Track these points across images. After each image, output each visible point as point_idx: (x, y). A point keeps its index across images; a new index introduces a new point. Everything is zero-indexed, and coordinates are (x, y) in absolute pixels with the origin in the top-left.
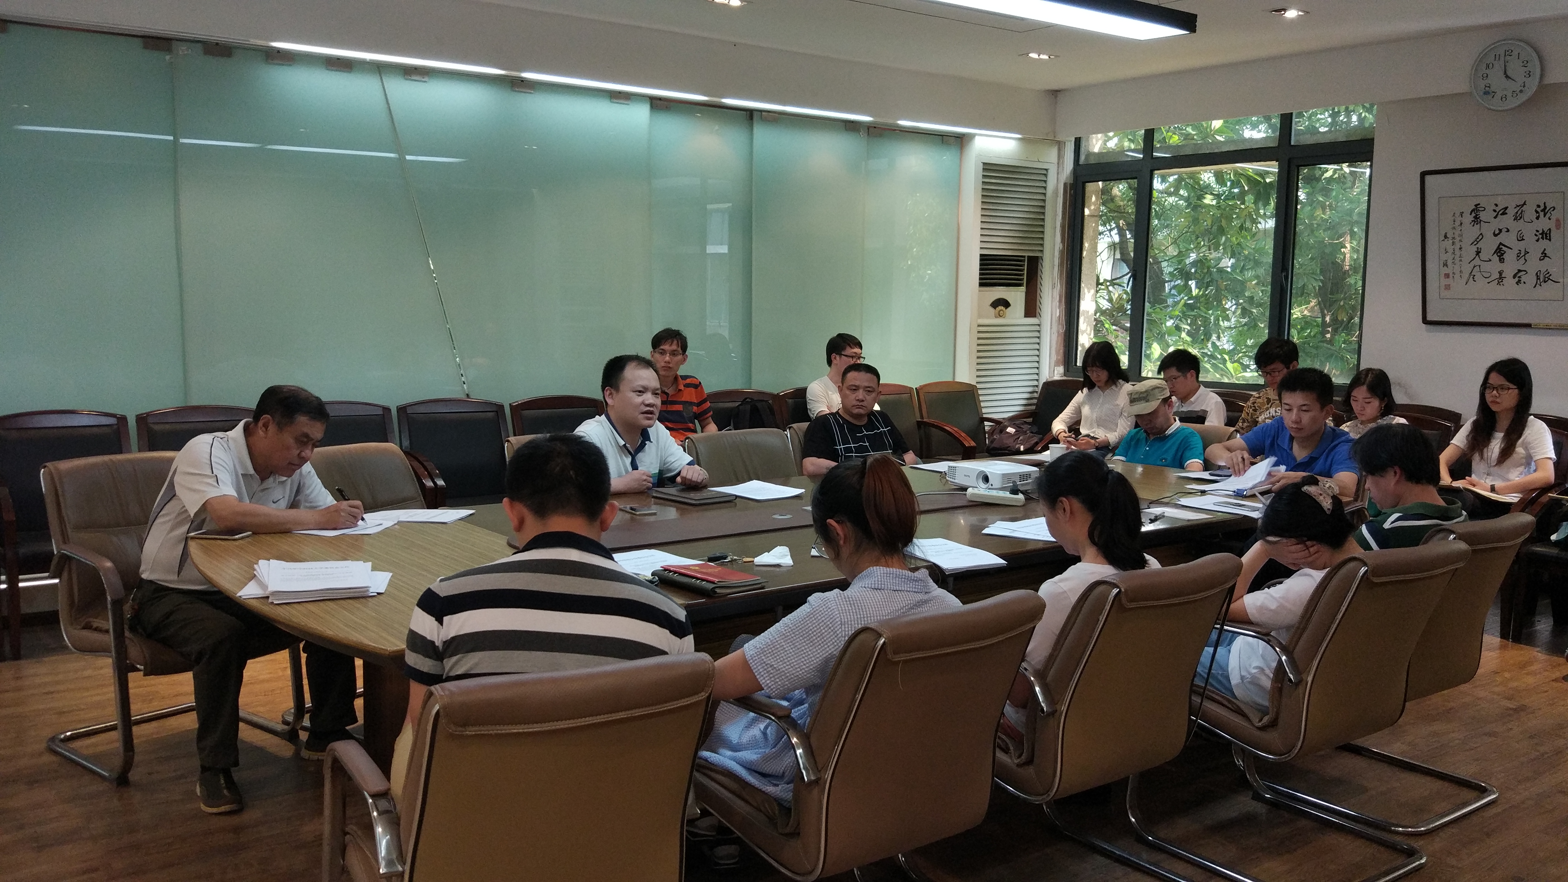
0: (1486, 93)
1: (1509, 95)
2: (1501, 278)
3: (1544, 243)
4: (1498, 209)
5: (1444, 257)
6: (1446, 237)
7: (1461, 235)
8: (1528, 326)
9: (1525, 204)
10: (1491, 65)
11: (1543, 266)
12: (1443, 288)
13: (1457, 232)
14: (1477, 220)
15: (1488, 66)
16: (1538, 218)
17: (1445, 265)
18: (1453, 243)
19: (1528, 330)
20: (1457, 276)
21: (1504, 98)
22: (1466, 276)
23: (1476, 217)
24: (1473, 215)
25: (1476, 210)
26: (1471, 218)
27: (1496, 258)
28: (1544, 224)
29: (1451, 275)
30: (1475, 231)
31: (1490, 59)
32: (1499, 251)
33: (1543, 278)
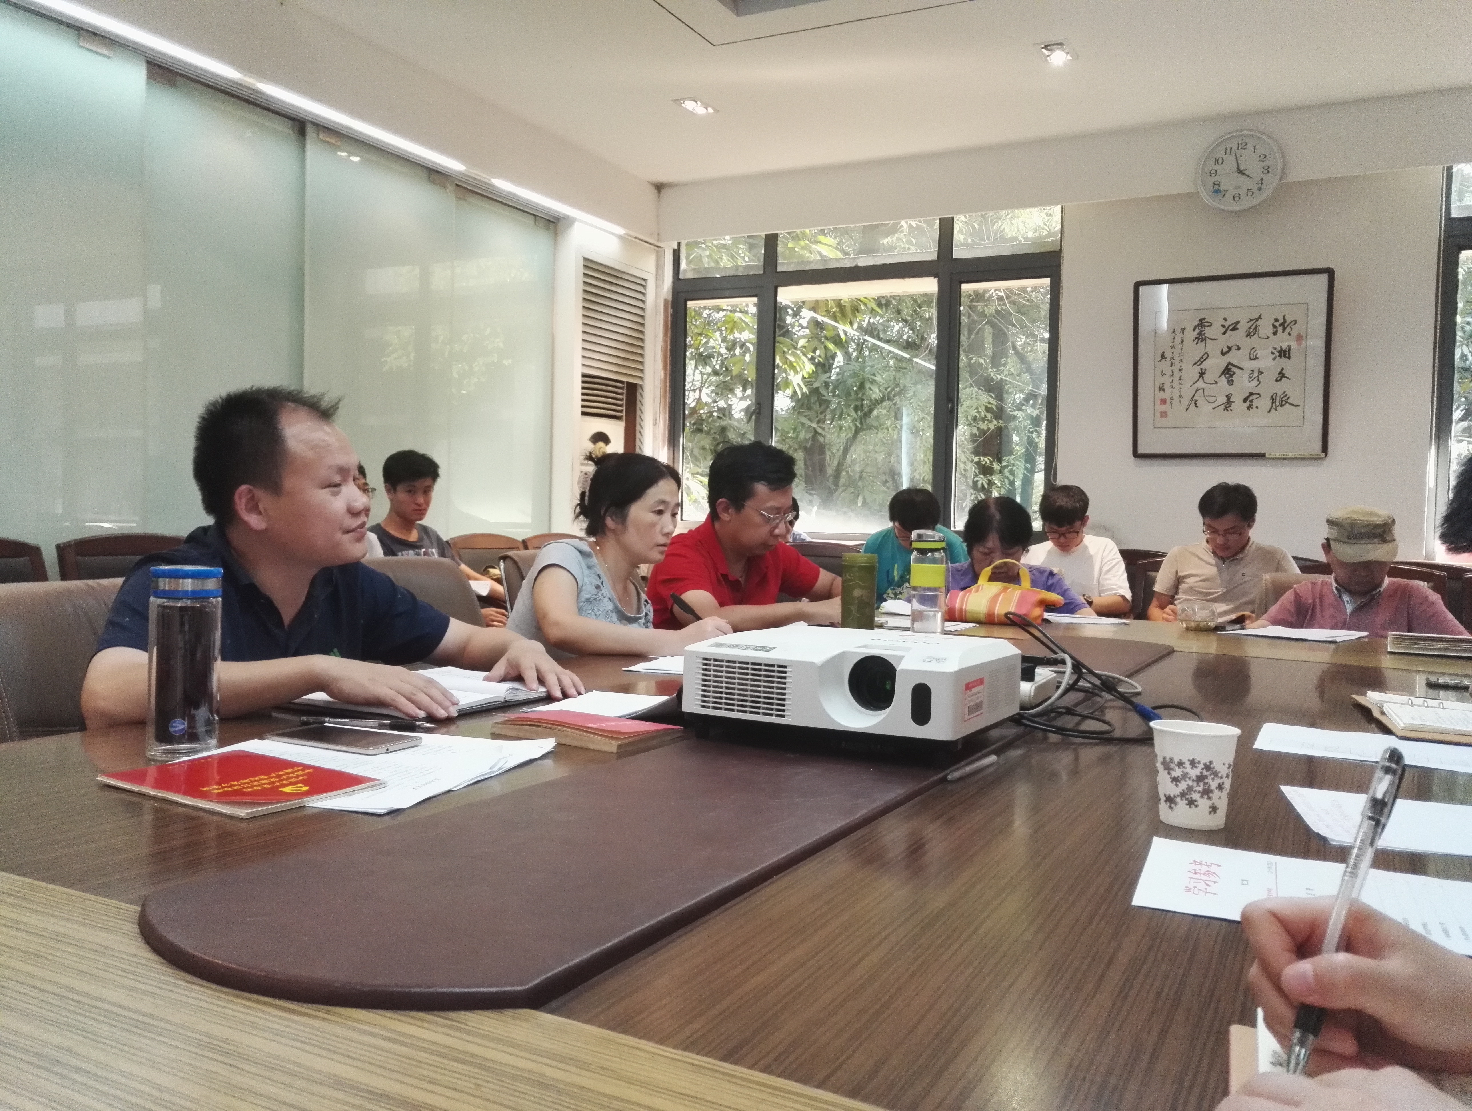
0: (1217, 191)
1: (1243, 193)
2: (1228, 404)
3: (1283, 362)
4: (1227, 324)
5: (1160, 380)
6: (1163, 357)
7: (1181, 355)
8: (1261, 456)
9: (1260, 317)
10: (1220, 161)
11: (1280, 388)
12: (1158, 415)
13: (1177, 351)
14: (1201, 338)
15: (1216, 161)
16: (1275, 334)
17: (1162, 389)
18: (1172, 365)
19: (1261, 462)
20: (1175, 402)
21: (1236, 197)
22: (1185, 402)
23: (1201, 334)
24: (1197, 331)
25: (1202, 323)
26: (1195, 335)
27: (1224, 380)
28: (1283, 341)
29: (1168, 401)
30: (1199, 350)
31: (1219, 154)
32: (1228, 371)
33: (1280, 401)
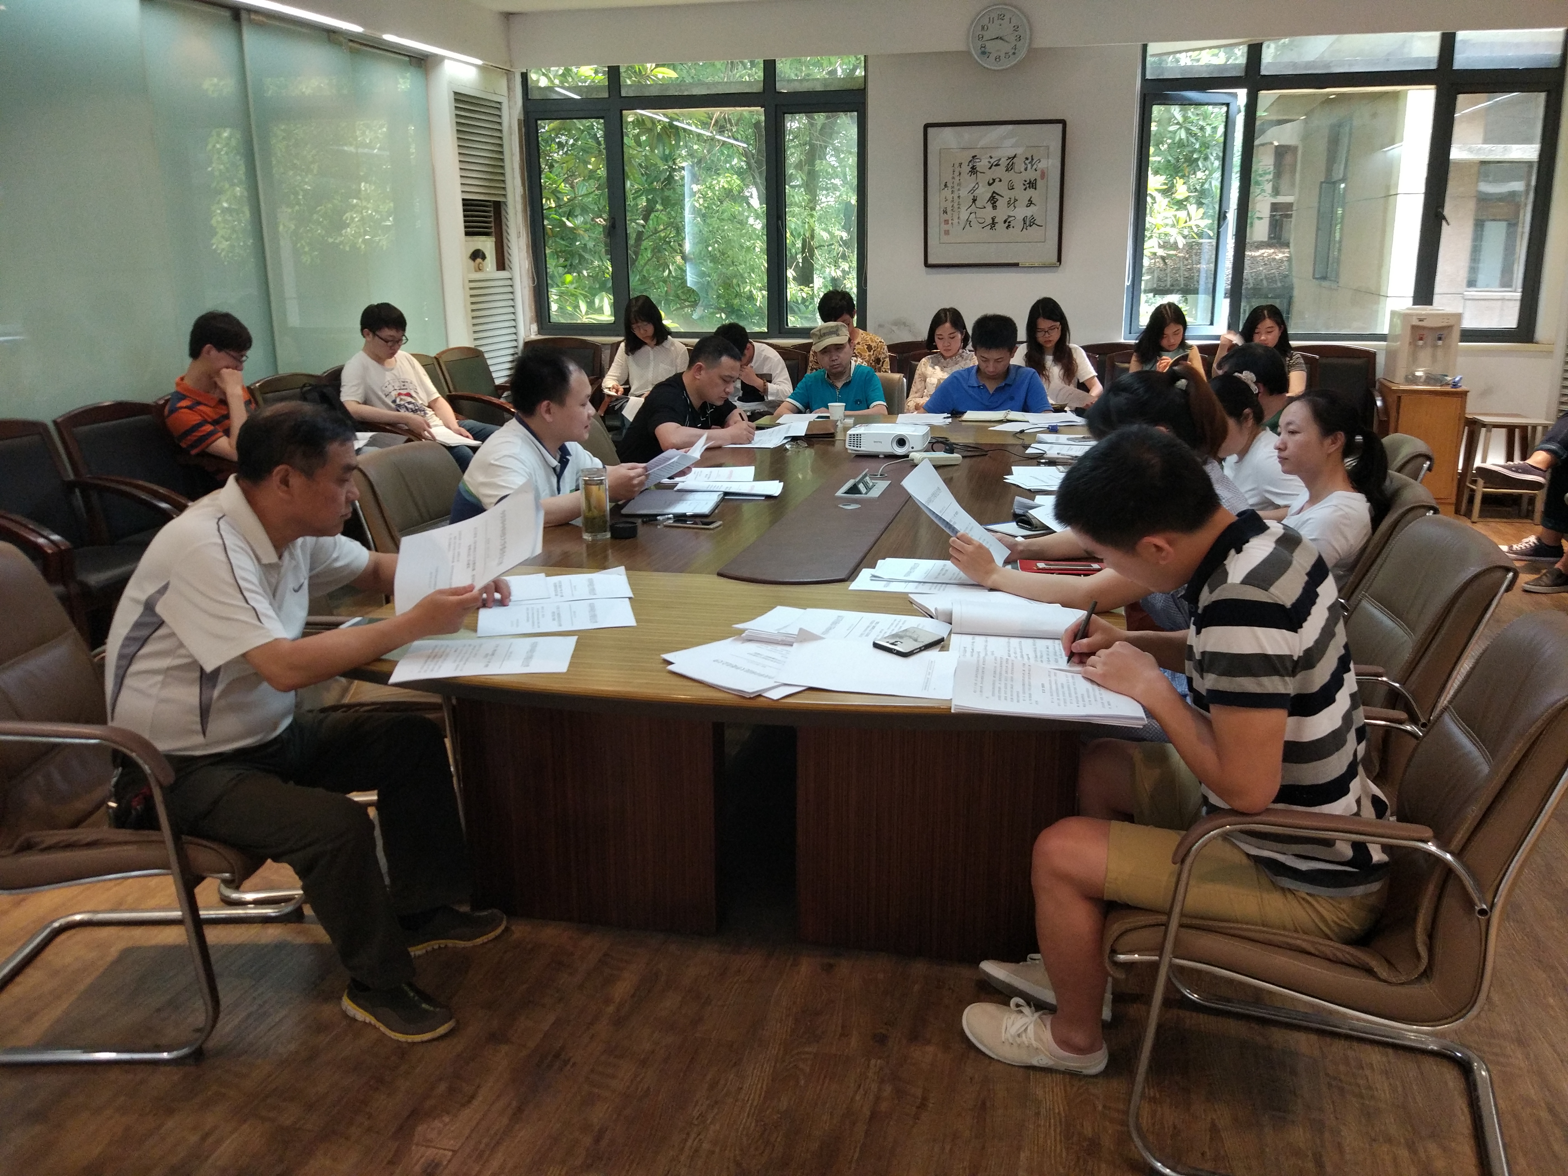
0: (984, 53)
1: (1003, 56)
2: (993, 224)
3: (1031, 192)
4: (992, 161)
5: (944, 204)
6: (946, 186)
7: (959, 184)
8: (1016, 265)
9: (1015, 156)
10: (985, 28)
11: (1029, 212)
12: (943, 233)
13: (957, 181)
14: (973, 171)
15: (983, 28)
16: (1026, 170)
17: (945, 212)
18: (953, 192)
20: (955, 222)
21: (997, 58)
22: (963, 222)
23: (973, 168)
24: (971, 165)
25: (974, 159)
26: (969, 168)
27: (989, 206)
28: (1031, 174)
29: (950, 222)
30: (972, 181)
31: (985, 21)
32: (993, 200)
33: (1029, 223)
